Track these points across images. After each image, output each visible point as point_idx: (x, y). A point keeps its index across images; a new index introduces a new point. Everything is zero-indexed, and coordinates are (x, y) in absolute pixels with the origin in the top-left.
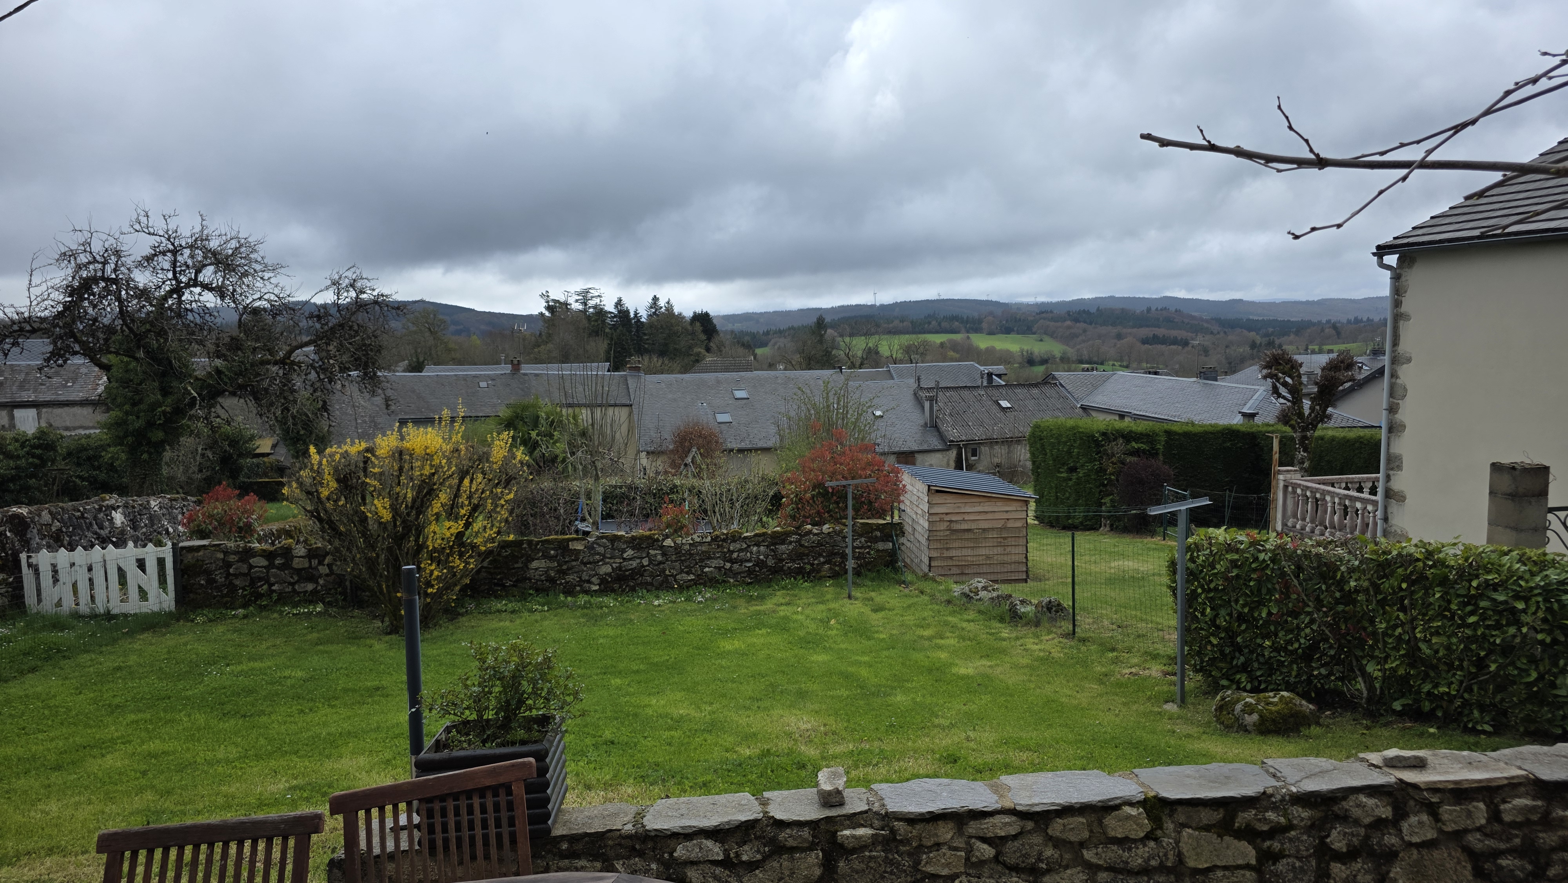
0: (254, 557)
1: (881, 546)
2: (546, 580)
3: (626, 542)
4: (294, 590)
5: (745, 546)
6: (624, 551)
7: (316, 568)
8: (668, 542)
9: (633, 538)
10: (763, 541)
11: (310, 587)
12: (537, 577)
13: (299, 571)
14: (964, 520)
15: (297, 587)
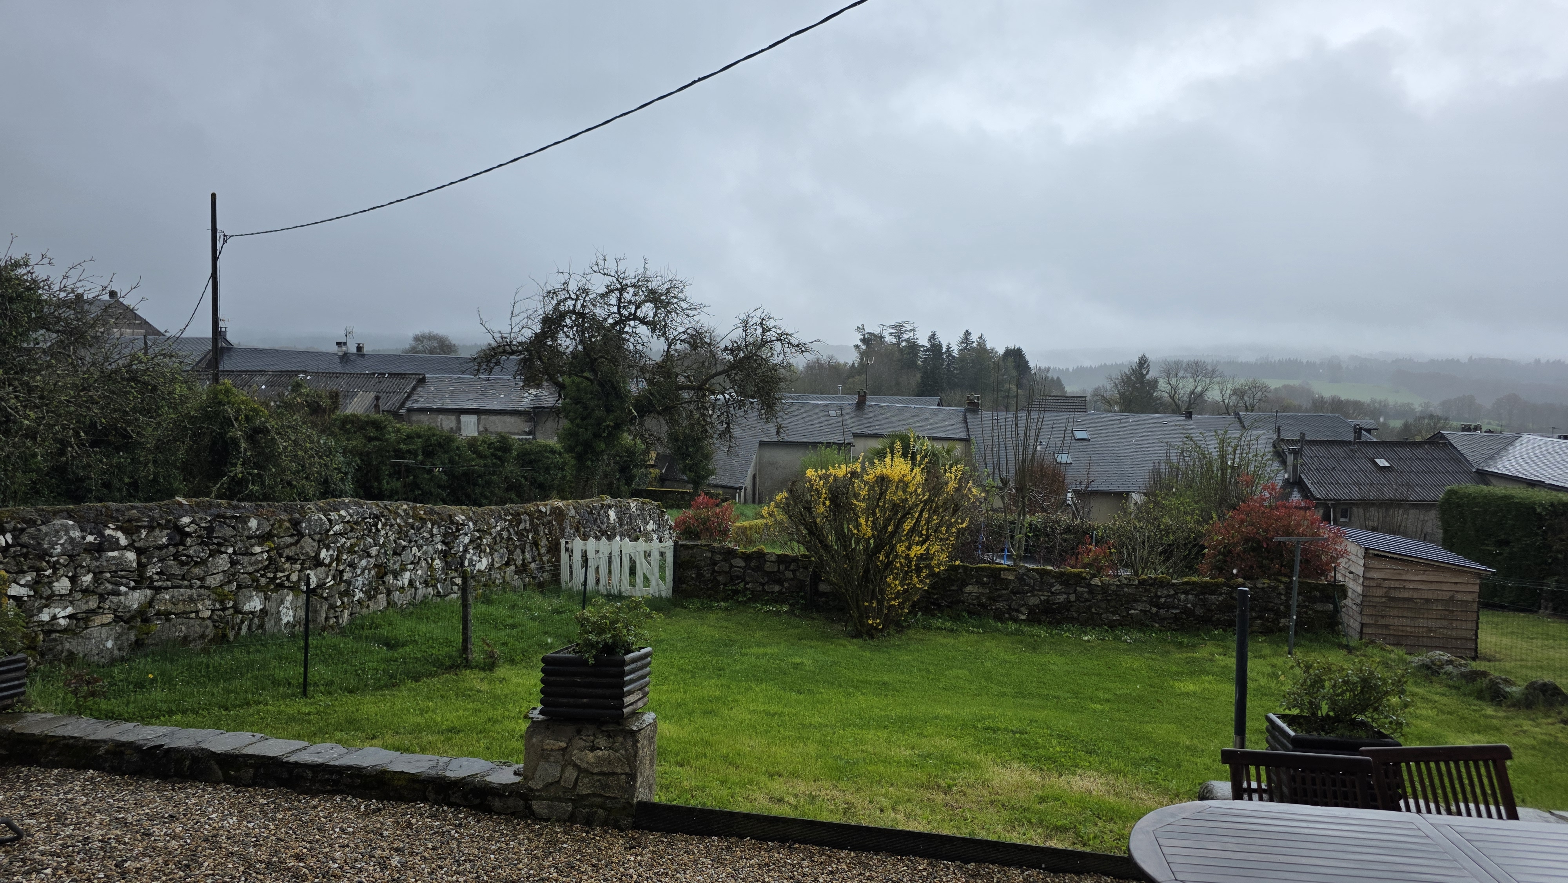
0: (735, 558)
1: (1319, 607)
2: (978, 605)
3: (1054, 577)
4: (764, 590)
5: (1172, 592)
6: (1052, 585)
7: (783, 573)
8: (1096, 581)
9: (1062, 574)
10: (1192, 589)
11: (777, 588)
12: (970, 601)
13: (769, 574)
14: (1404, 588)
15: (766, 587)
